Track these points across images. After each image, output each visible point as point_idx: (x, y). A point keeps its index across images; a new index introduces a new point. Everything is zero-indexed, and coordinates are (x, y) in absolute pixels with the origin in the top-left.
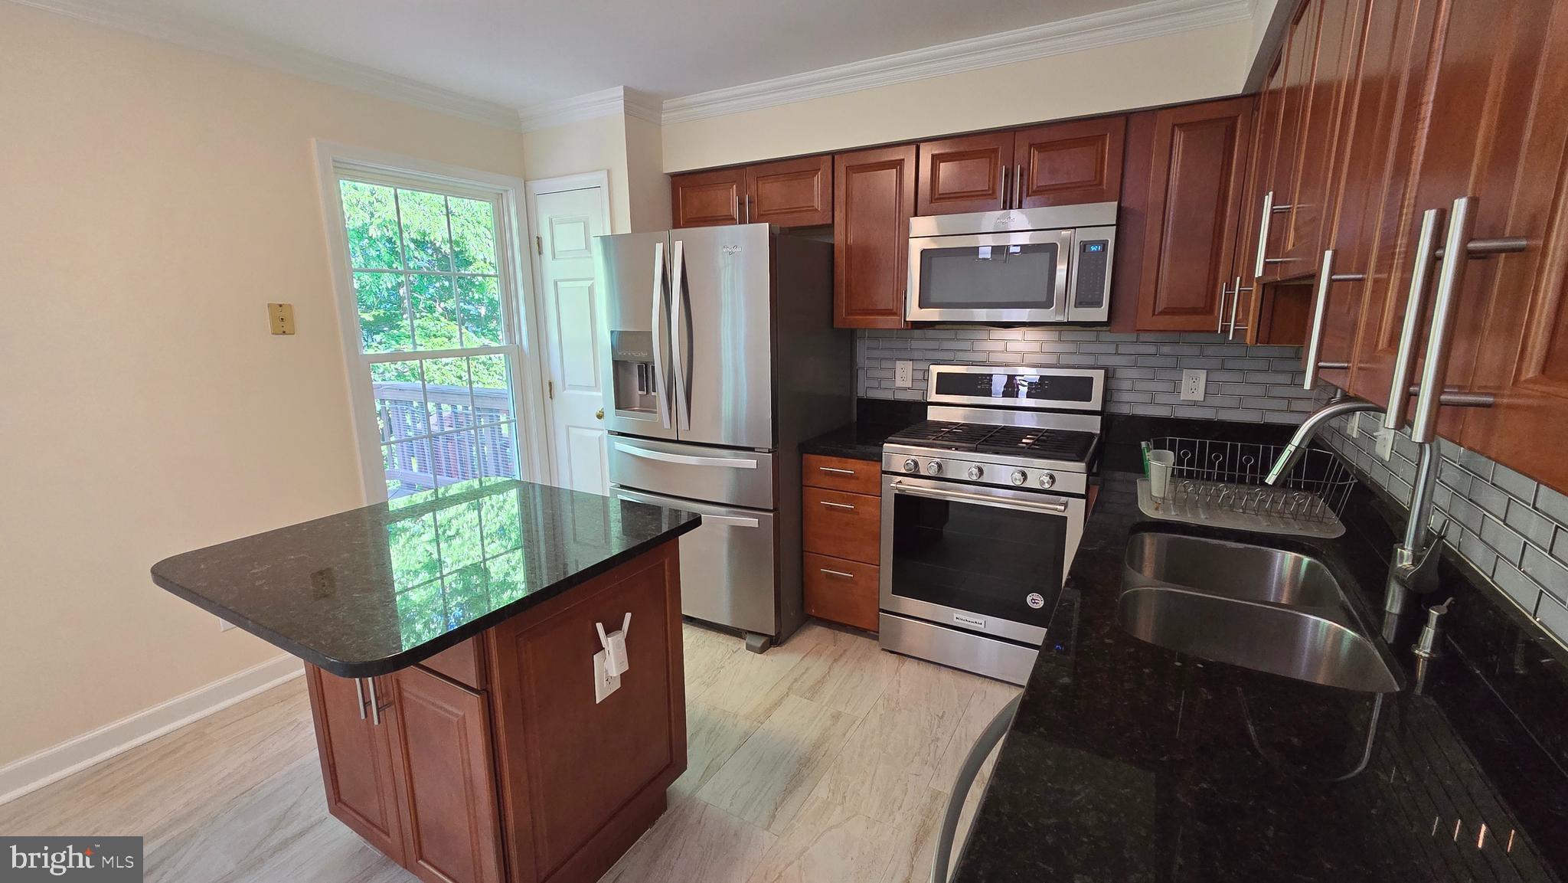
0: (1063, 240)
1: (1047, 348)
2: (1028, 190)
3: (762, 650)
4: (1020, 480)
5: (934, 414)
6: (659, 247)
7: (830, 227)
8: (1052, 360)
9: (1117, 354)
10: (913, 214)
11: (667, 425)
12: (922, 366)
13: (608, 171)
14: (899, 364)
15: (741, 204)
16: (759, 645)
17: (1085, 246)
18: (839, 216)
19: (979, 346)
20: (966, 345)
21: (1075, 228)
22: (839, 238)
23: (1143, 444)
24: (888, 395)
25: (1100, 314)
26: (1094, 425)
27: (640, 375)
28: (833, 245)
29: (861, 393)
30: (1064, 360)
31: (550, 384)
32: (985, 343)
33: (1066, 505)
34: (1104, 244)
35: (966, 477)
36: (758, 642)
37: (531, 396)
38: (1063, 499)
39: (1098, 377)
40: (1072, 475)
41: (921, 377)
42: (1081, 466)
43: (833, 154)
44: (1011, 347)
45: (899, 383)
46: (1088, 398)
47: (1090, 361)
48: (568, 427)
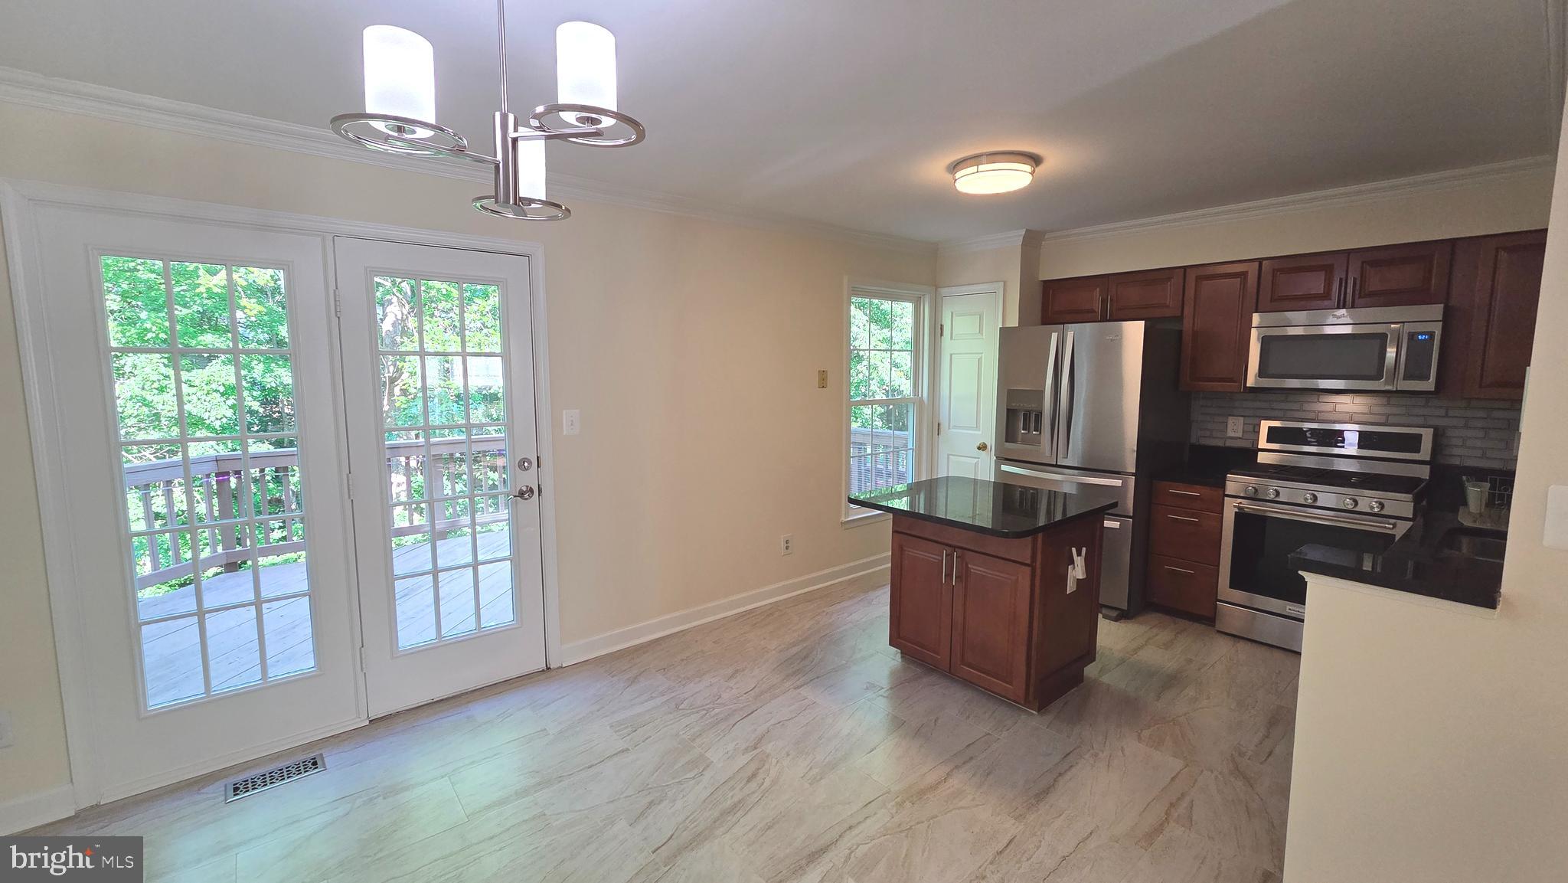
0: (1393, 331)
1: (1376, 409)
2: (1360, 293)
3: (1116, 619)
4: (1352, 504)
5: (1263, 458)
6: (1054, 336)
7: (1180, 319)
8: (1382, 419)
9: (1447, 416)
10: (1254, 311)
11: (1048, 453)
12: (1254, 421)
13: (1005, 283)
14: (1231, 420)
15: (1104, 302)
16: (1115, 615)
17: (1413, 336)
18: (1188, 310)
19: (1306, 407)
20: (1295, 406)
21: (1404, 322)
22: (1187, 325)
23: (1464, 478)
24: (1220, 443)
25: (1429, 385)
26: (1424, 472)
27: (1025, 420)
28: (1180, 332)
29: (1193, 440)
30: (1392, 420)
31: (939, 424)
32: (1313, 404)
33: (1394, 525)
34: (1432, 335)
35: (1303, 502)
36: (1114, 614)
37: (925, 432)
38: (1392, 521)
39: (1427, 435)
40: (1401, 504)
41: (1252, 430)
42: (1409, 497)
43: (1185, 268)
44: (1339, 408)
45: (1230, 433)
46: (1418, 451)
47: (1421, 421)
48: (948, 455)
